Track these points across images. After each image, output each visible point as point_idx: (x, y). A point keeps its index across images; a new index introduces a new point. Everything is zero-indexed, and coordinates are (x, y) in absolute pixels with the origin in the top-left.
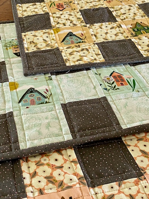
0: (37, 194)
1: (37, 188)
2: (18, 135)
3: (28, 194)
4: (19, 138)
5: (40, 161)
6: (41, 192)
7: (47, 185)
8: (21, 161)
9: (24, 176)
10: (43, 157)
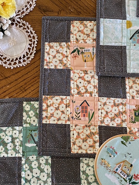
0: (131, 98)
1: (132, 95)
2: (127, 63)
3: (127, 97)
4: (127, 65)
5: (135, 81)
6: (133, 97)
7: (136, 95)
8: (126, 78)
9: (126, 87)
10: (137, 78)
